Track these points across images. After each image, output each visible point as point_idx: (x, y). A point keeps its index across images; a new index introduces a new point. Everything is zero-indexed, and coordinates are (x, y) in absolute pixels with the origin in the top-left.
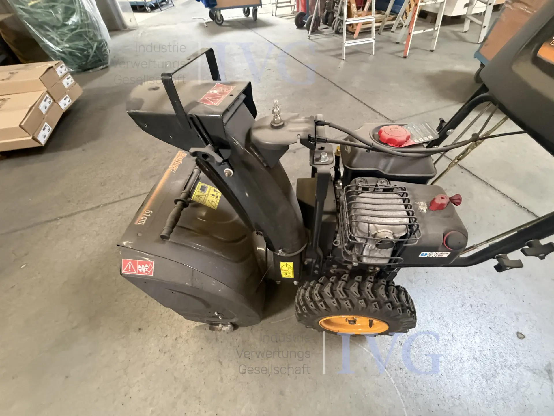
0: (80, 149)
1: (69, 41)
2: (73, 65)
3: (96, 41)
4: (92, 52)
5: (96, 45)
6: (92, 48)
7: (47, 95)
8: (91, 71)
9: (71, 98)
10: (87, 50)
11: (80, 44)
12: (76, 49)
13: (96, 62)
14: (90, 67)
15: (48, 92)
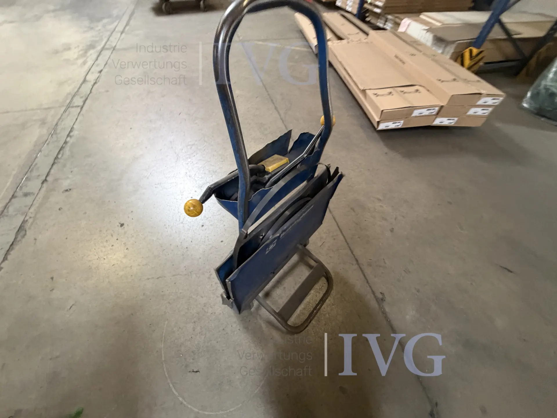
0: (386, 150)
7: (437, 109)
9: (457, 122)
15: (442, 107)
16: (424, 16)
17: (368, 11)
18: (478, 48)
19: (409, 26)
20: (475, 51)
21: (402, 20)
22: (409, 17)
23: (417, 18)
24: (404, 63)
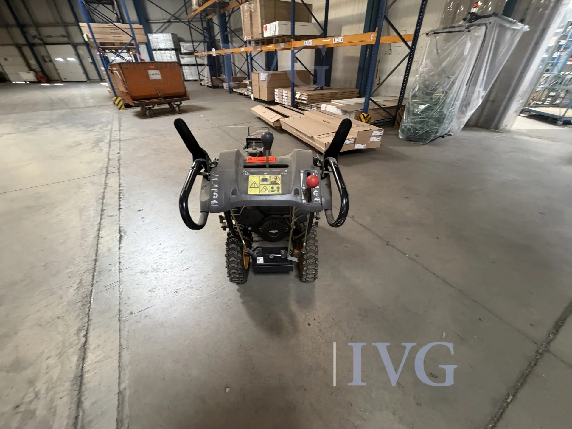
1: (415, 123)
2: (405, 135)
3: (429, 128)
4: (421, 132)
5: (428, 129)
6: (423, 130)
7: (353, 139)
8: (412, 142)
9: (366, 147)
10: (419, 131)
11: (418, 127)
12: (413, 128)
13: (419, 139)
14: (412, 140)
15: (355, 138)
16: (333, 102)
17: (298, 103)
18: (366, 113)
19: (326, 107)
20: (365, 115)
21: (321, 105)
22: (324, 103)
23: (329, 103)
24: (329, 123)
